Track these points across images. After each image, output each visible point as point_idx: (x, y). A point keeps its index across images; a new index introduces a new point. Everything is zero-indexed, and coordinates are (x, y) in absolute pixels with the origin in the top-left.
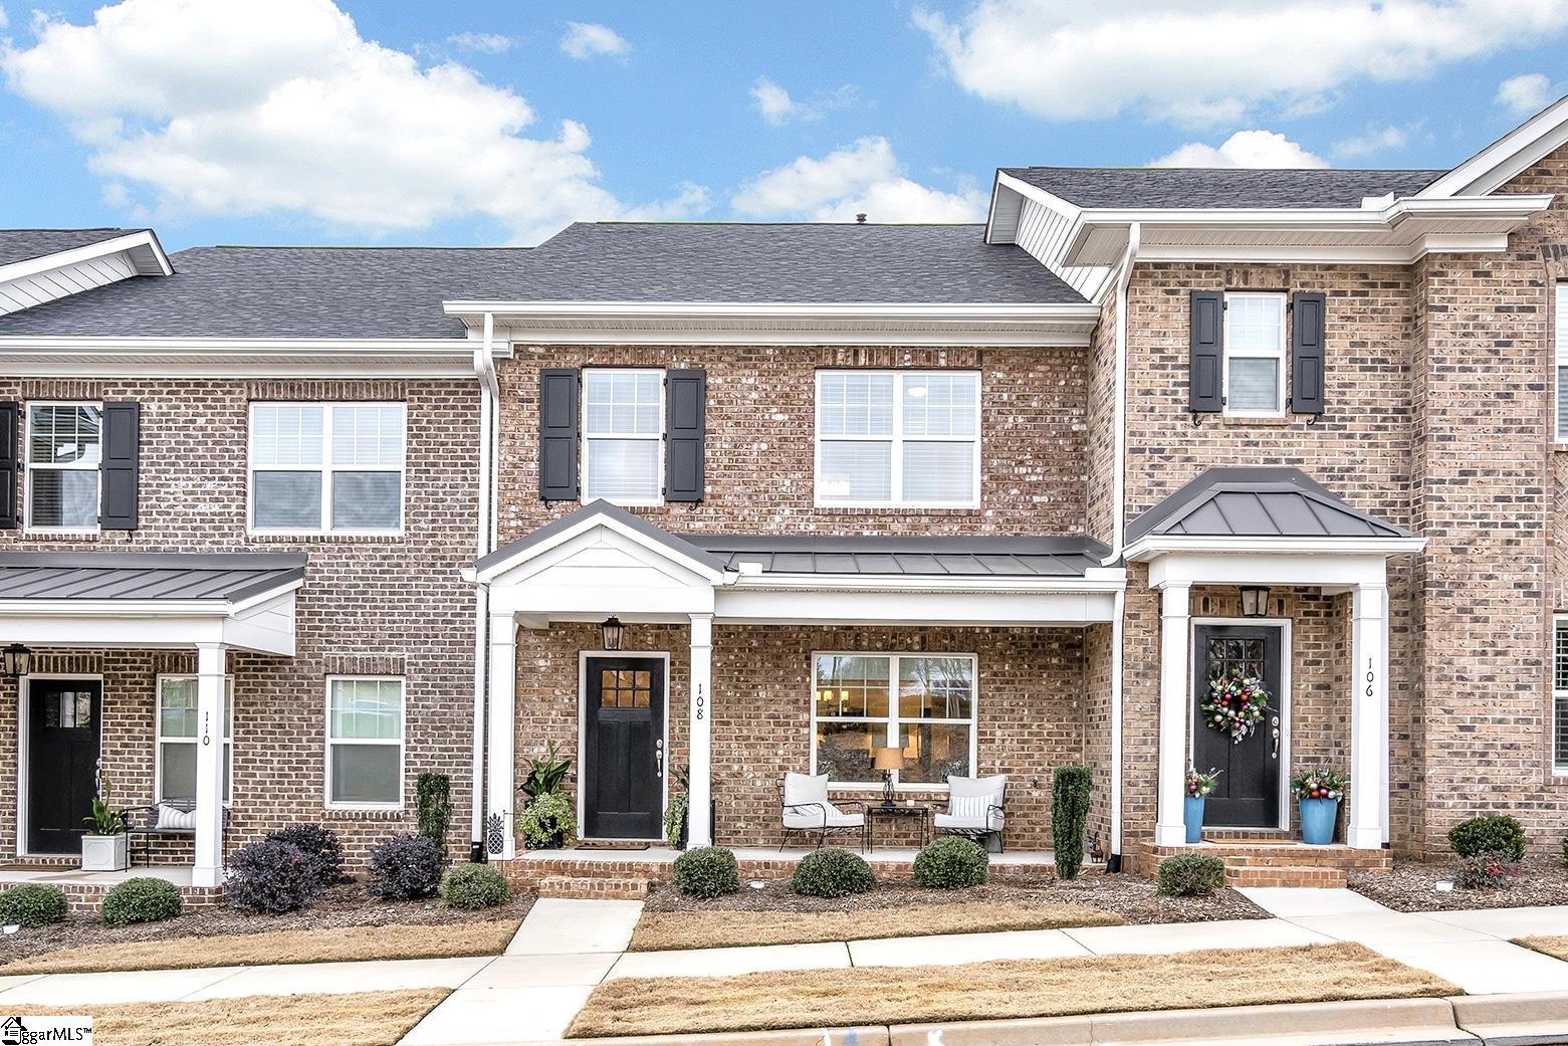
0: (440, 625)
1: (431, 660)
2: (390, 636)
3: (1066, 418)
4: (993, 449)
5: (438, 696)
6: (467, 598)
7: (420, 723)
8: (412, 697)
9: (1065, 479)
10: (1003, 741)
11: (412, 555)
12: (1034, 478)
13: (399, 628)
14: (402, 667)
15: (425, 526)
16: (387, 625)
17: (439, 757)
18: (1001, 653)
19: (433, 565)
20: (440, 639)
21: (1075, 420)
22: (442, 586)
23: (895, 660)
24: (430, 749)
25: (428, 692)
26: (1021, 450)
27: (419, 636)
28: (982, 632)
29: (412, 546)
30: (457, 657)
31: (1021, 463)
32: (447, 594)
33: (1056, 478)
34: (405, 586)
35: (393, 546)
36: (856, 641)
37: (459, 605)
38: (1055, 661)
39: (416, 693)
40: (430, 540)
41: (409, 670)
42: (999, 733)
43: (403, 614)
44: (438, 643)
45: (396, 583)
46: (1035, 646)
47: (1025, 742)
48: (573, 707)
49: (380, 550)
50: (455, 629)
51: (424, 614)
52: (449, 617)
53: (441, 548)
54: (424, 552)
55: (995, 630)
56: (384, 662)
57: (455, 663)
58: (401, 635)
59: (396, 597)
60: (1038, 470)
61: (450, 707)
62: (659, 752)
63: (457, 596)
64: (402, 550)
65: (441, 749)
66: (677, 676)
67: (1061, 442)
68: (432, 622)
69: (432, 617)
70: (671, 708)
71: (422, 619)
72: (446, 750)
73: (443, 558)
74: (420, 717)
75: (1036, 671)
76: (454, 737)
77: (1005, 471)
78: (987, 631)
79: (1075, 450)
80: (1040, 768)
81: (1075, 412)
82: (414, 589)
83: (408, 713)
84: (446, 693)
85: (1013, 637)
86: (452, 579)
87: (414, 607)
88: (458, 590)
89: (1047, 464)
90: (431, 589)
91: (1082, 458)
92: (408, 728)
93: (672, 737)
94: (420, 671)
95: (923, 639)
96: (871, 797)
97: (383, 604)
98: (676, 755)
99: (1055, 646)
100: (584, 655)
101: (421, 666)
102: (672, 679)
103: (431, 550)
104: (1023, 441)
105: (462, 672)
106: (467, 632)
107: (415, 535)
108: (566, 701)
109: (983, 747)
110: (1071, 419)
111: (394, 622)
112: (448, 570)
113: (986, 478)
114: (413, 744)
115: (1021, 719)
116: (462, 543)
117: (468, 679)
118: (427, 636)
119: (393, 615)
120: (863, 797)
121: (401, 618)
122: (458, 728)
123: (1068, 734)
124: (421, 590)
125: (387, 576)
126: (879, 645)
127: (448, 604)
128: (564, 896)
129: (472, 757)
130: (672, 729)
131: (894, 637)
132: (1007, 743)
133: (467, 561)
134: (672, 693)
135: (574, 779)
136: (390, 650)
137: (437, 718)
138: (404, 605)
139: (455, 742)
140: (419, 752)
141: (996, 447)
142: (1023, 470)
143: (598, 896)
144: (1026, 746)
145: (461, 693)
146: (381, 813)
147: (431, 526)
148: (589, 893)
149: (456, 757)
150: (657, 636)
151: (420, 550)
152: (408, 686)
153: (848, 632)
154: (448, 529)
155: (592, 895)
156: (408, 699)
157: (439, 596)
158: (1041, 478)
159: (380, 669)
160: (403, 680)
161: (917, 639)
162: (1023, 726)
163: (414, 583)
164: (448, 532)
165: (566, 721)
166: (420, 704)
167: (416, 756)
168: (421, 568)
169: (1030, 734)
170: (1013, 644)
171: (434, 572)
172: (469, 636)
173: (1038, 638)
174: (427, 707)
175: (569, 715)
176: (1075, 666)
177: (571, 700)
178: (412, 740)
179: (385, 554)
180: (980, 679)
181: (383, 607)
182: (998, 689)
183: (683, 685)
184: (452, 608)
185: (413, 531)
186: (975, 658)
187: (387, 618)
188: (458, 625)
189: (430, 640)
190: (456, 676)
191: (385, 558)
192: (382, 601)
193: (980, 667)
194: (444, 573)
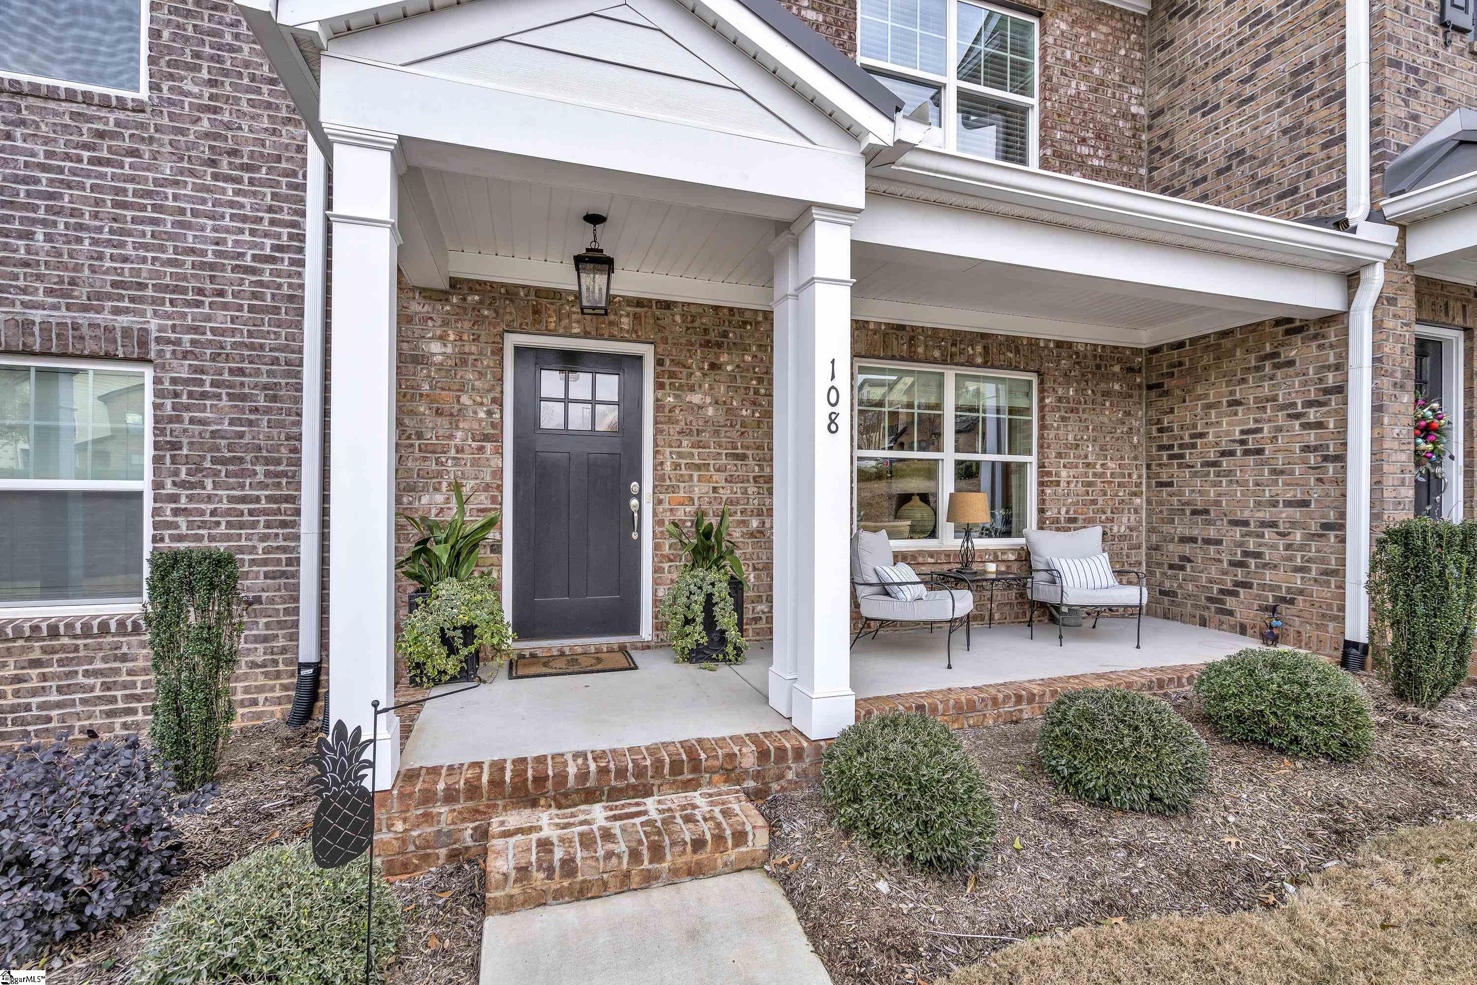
0: (229, 274)
1: (209, 336)
2: (114, 284)
3: (1126, 96)
4: (1055, 117)
5: (225, 402)
6: (285, 231)
7: (185, 451)
8: (168, 403)
9: (1125, 169)
10: (1068, 483)
11: (166, 138)
12: (1096, 162)
13: (137, 272)
14: (143, 343)
15: (196, 90)
16: (108, 264)
17: (228, 512)
18: (1066, 375)
19: (213, 163)
20: (229, 299)
21: (1133, 101)
22: (232, 204)
23: (950, 375)
24: (209, 498)
25: (204, 395)
26: (1084, 125)
27: (184, 291)
28: (1046, 347)
29: (166, 121)
30: (266, 335)
31: (1083, 141)
32: (244, 219)
33: (1116, 166)
34: (148, 194)
35: (121, 115)
36: (910, 346)
37: (268, 242)
38: (1117, 387)
39: (176, 395)
40: (205, 117)
41: (160, 354)
42: (1064, 473)
43: (146, 247)
44: (225, 306)
45: (130, 186)
46: (1098, 367)
47: (1090, 484)
48: (493, 425)
49: (90, 119)
50: (260, 284)
51: (193, 251)
52: (248, 261)
53: (230, 134)
54: (192, 137)
55: (1059, 344)
56: (100, 332)
57: (262, 347)
58: (142, 286)
59: (129, 214)
60: (1100, 152)
61: (250, 423)
62: (634, 502)
63: (265, 226)
64: (143, 126)
65: (231, 499)
66: (667, 381)
67: (1121, 124)
68: (212, 266)
69: (210, 258)
70: (657, 432)
71: (189, 259)
72: (243, 500)
73: (234, 153)
74: (185, 441)
75: (1099, 399)
76: (260, 477)
77: (1068, 148)
78: (1052, 345)
79: (1134, 136)
80: (1103, 517)
81: (1135, 90)
82: (170, 203)
83: (158, 431)
84: (243, 398)
85: (1077, 353)
86: (254, 194)
87: (171, 237)
88: (267, 216)
89: (1108, 148)
90: (209, 207)
91: (1140, 148)
92: (157, 460)
93: (659, 479)
94: (185, 355)
95: (985, 348)
96: (930, 560)
97: (98, 223)
98: (666, 505)
99: (1117, 369)
100: (512, 340)
101: (187, 346)
102: (659, 386)
103: (207, 135)
104: (1085, 114)
105: (275, 361)
106: (285, 290)
107: (171, 103)
108: (482, 415)
109: (1048, 491)
110: (1130, 98)
111: (125, 259)
112: (246, 176)
113: (1049, 152)
114: (169, 489)
115: (1086, 457)
116: (274, 132)
117: (288, 374)
118: (201, 292)
119: (122, 245)
120: (920, 560)
121: (142, 253)
122: (267, 461)
123: (1130, 475)
124: (188, 206)
125: (109, 170)
126: (937, 354)
127: (246, 237)
128: (559, 896)
129: (298, 512)
130: (658, 466)
131: (954, 344)
132: (1072, 485)
133: (284, 165)
134: (659, 406)
135: (496, 548)
136: (117, 311)
137: (223, 442)
138: (148, 229)
139: (263, 486)
140: (183, 503)
141: (1059, 116)
142: (1085, 150)
143: (649, 880)
144: (1090, 489)
145: (275, 398)
146: (95, 623)
147: (207, 91)
148: (627, 875)
149: (264, 512)
150: (636, 317)
151: (182, 132)
152: (157, 381)
153: (900, 333)
154: (244, 103)
155: (636, 880)
156: (156, 407)
157: (227, 222)
158: (1102, 163)
159: (90, 346)
160: (148, 373)
161: (979, 349)
162: (1088, 465)
163: (170, 191)
164: (245, 107)
165: (481, 449)
166: (186, 416)
167: (176, 512)
168: (185, 165)
169: (1095, 475)
170: (1078, 363)
171: (215, 177)
172: (291, 298)
173: (1101, 357)
174: (201, 422)
175: (486, 438)
176: (1136, 393)
177: (490, 413)
178: (169, 482)
179: (101, 127)
180: (1041, 408)
181: (100, 229)
182: (1063, 419)
183: (676, 396)
184: (254, 245)
185: (166, 94)
186: (1034, 378)
187: (108, 251)
188: (266, 278)
189: (207, 300)
190: (264, 368)
191: (101, 135)
192: (95, 216)
193: (1041, 391)
194: (237, 180)
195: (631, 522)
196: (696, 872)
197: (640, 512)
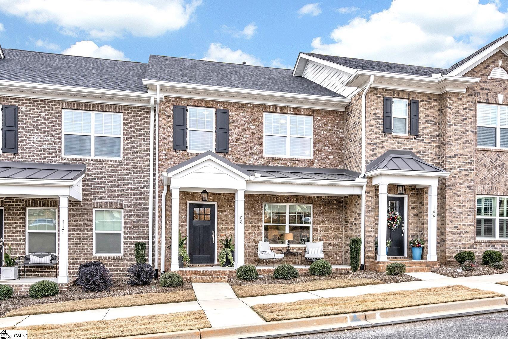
0: (136, 192)
1: (133, 204)
2: (118, 195)
3: (338, 133)
4: (317, 141)
5: (135, 216)
6: (145, 182)
7: (129, 225)
8: (126, 216)
9: (338, 151)
10: (320, 231)
11: (126, 167)
12: (329, 150)
13: (121, 192)
14: (122, 206)
15: (130, 157)
16: (116, 191)
17: (136, 237)
18: (320, 204)
19: (133, 171)
20: (136, 196)
21: (340, 133)
22: (136, 178)
23: (288, 206)
24: (133, 234)
25: (132, 215)
26: (325, 142)
27: (129, 195)
28: (314, 198)
29: (125, 164)
30: (142, 203)
31: (325, 146)
32: (139, 181)
33: (335, 151)
34: (123, 178)
35: (118, 163)
36: (277, 199)
37: (143, 185)
38: (335, 207)
39: (127, 215)
40: (132, 162)
41: (125, 207)
42: (319, 229)
43: (122, 187)
44: (135, 198)
45: (120, 176)
46: (329, 202)
47: (327, 231)
48: (185, 220)
49: (113, 165)
50: (141, 193)
51: (130, 187)
52: (139, 189)
53: (136, 165)
54: (130, 166)
55: (318, 197)
56: (115, 204)
57: (142, 205)
58: (122, 195)
59: (120, 181)
60: (330, 148)
61: (140, 220)
62: (213, 235)
63: (142, 182)
64: (122, 165)
65: (136, 234)
66: (220, 210)
67: (337, 140)
68: (133, 190)
70: (218, 220)
71: (129, 189)
72: (139, 234)
73: (137, 168)
74: (129, 223)
75: (330, 210)
76: (141, 230)
77: (321, 148)
78: (316, 197)
79: (341, 143)
80: (331, 239)
81: (341, 131)
82: (126, 179)
83: (125, 222)
84: (139, 215)
85: (323, 199)
86: (140, 176)
87: (126, 185)
88: (142, 180)
89: (333, 146)
90: (133, 179)
91: (343, 145)
92: (124, 227)
93: (218, 230)
94: (129, 207)
95: (297, 199)
96: (282, 249)
97: (115, 184)
98: (220, 236)
99: (335, 202)
100: (188, 202)
101: (129, 206)
102: (218, 211)
103: (132, 165)
104: (326, 139)
105: (144, 208)
106: (146, 194)
107: (126, 160)
108: (183, 218)
109: (314, 233)
110: (339, 133)
111: (119, 190)
112: (139, 172)
113: (315, 150)
114: (126, 232)
115: (326, 225)
116: (144, 163)
117: (146, 210)
118: (131, 195)
119: (119, 187)
120: (279, 249)
121: (122, 189)
122: (143, 227)
123: (339, 229)
124: (129, 179)
125: (117, 174)
126: (284, 201)
127: (139, 184)
128: (200, 282)
129: (148, 237)
130: (218, 227)
131: (288, 198)
132: (321, 232)
133: (145, 169)
134: (218, 215)
135: (186, 244)
136: (118, 200)
137: (135, 224)
138: (123, 184)
139: (142, 232)
140: (129, 235)
141: (318, 140)
142: (326, 148)
143: (212, 282)
144: (327, 233)
145: (144, 215)
146: (115, 257)
147: (132, 157)
148: (209, 280)
149: (142, 237)
150: (213, 197)
151: (128, 165)
152: (124, 212)
153: (274, 197)
154: (138, 158)
155: (210, 281)
156: (124, 217)
157: (136, 182)
158: (331, 150)
159: (114, 206)
160: (122, 210)
161: (295, 199)
162: (326, 227)
163: (126, 177)
165: (183, 224)
166: (129, 219)
167: (128, 237)
168: (129, 171)
169: (328, 229)
170: (323, 201)
171: (134, 173)
173: (330, 200)
174: (131, 220)
175: (184, 222)
176: (341, 208)
178: (126, 231)
179: (115, 166)
180: (313, 212)
182: (319, 215)
183: (222, 213)
184: (140, 186)
185: (126, 159)
186: (311, 205)
187: (117, 189)
189: (132, 197)
190: (142, 209)
192: (114, 182)
193: (313, 208)
194: (137, 173)
195: (212, 239)
196: (218, 282)
197: (214, 237)
